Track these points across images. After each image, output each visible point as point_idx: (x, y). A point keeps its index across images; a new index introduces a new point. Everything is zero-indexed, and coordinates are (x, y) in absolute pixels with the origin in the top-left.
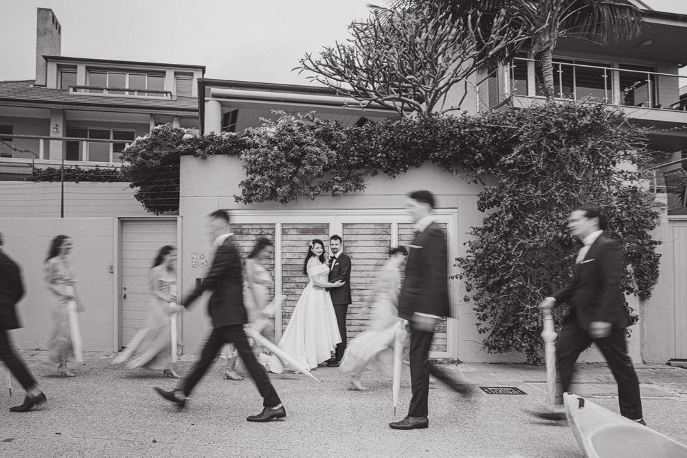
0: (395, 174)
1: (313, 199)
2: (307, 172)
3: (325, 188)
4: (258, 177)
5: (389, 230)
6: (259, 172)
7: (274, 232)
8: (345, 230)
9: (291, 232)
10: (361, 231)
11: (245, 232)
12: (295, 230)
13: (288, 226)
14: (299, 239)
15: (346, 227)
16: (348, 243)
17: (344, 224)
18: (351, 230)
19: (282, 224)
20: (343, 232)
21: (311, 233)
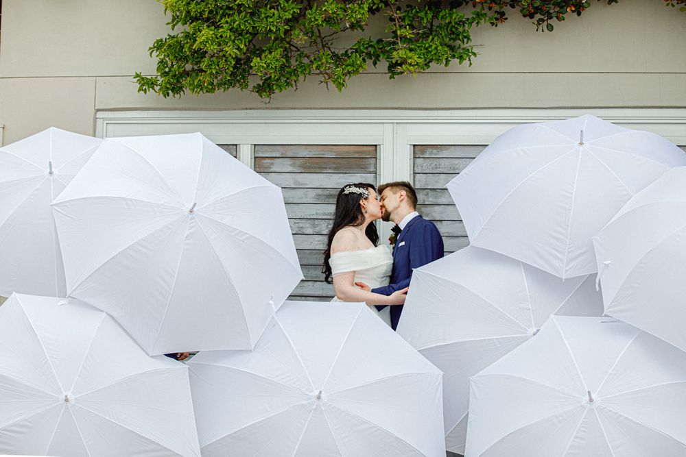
0: (554, 22)
1: (340, 85)
2: (328, 20)
3: (369, 54)
4: (206, 33)
6: (208, 19)
8: (418, 161)
9: (278, 165)
12: (289, 162)
13: (271, 152)
14: (299, 185)
15: (423, 154)
16: (427, 195)
17: (416, 147)
18: (435, 162)
19: (255, 145)
20: (414, 167)
21: (330, 168)
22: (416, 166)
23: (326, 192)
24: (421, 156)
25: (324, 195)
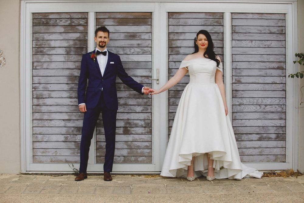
5: (221, 20)
7: (87, 23)
8: (170, 20)
9: (107, 22)
10: (190, 22)
11: (52, 22)
12: (112, 20)
13: (103, 15)
14: (117, 31)
15: (172, 16)
16: (174, 35)
17: (170, 13)
18: (177, 20)
19: (96, 12)
20: (168, 22)
21: (131, 23)
22: (169, 22)
23: (129, 34)
24: (172, 17)
25: (128, 36)
